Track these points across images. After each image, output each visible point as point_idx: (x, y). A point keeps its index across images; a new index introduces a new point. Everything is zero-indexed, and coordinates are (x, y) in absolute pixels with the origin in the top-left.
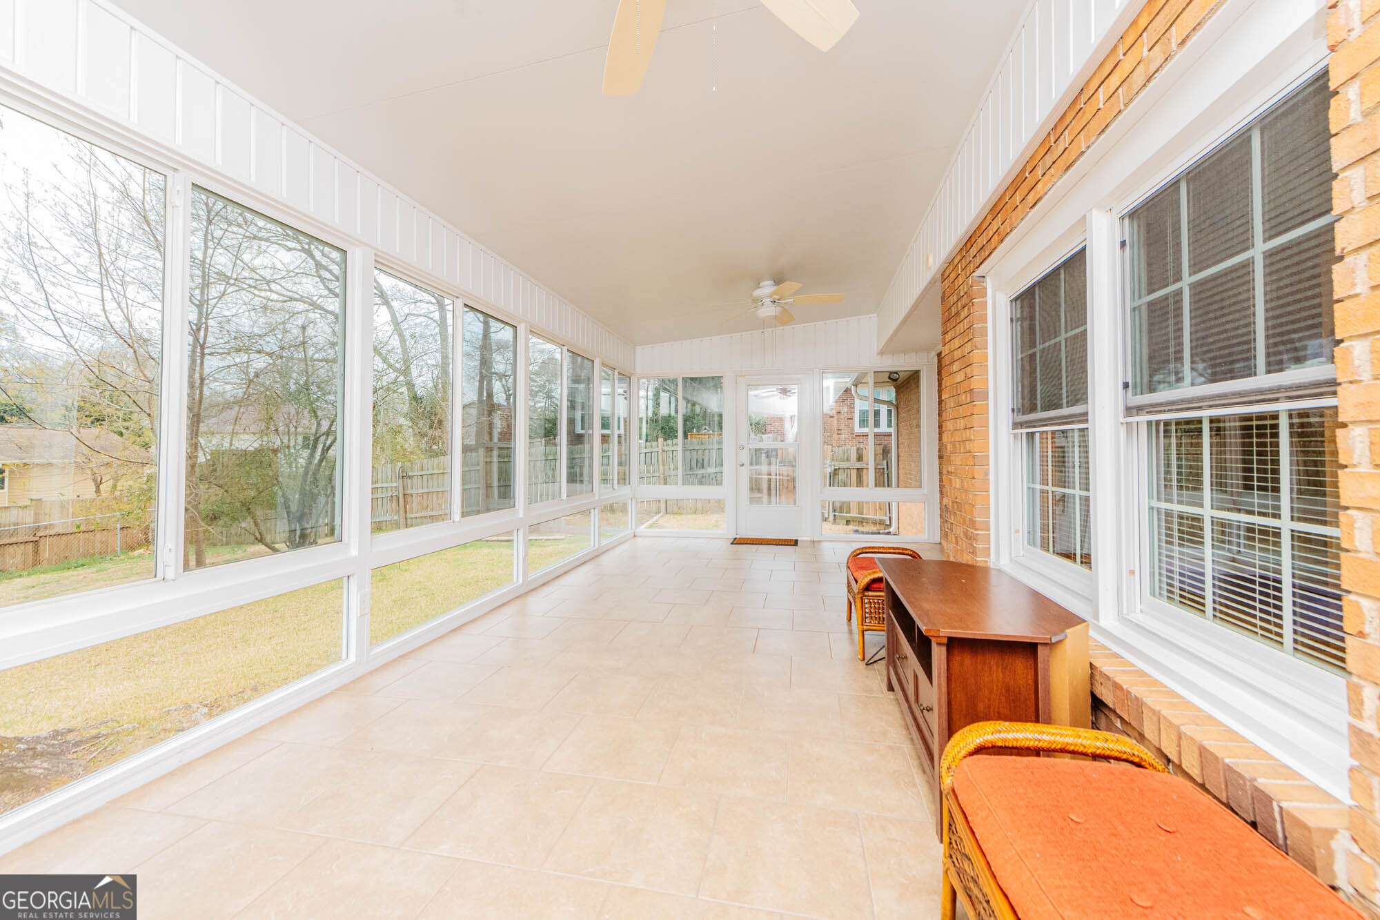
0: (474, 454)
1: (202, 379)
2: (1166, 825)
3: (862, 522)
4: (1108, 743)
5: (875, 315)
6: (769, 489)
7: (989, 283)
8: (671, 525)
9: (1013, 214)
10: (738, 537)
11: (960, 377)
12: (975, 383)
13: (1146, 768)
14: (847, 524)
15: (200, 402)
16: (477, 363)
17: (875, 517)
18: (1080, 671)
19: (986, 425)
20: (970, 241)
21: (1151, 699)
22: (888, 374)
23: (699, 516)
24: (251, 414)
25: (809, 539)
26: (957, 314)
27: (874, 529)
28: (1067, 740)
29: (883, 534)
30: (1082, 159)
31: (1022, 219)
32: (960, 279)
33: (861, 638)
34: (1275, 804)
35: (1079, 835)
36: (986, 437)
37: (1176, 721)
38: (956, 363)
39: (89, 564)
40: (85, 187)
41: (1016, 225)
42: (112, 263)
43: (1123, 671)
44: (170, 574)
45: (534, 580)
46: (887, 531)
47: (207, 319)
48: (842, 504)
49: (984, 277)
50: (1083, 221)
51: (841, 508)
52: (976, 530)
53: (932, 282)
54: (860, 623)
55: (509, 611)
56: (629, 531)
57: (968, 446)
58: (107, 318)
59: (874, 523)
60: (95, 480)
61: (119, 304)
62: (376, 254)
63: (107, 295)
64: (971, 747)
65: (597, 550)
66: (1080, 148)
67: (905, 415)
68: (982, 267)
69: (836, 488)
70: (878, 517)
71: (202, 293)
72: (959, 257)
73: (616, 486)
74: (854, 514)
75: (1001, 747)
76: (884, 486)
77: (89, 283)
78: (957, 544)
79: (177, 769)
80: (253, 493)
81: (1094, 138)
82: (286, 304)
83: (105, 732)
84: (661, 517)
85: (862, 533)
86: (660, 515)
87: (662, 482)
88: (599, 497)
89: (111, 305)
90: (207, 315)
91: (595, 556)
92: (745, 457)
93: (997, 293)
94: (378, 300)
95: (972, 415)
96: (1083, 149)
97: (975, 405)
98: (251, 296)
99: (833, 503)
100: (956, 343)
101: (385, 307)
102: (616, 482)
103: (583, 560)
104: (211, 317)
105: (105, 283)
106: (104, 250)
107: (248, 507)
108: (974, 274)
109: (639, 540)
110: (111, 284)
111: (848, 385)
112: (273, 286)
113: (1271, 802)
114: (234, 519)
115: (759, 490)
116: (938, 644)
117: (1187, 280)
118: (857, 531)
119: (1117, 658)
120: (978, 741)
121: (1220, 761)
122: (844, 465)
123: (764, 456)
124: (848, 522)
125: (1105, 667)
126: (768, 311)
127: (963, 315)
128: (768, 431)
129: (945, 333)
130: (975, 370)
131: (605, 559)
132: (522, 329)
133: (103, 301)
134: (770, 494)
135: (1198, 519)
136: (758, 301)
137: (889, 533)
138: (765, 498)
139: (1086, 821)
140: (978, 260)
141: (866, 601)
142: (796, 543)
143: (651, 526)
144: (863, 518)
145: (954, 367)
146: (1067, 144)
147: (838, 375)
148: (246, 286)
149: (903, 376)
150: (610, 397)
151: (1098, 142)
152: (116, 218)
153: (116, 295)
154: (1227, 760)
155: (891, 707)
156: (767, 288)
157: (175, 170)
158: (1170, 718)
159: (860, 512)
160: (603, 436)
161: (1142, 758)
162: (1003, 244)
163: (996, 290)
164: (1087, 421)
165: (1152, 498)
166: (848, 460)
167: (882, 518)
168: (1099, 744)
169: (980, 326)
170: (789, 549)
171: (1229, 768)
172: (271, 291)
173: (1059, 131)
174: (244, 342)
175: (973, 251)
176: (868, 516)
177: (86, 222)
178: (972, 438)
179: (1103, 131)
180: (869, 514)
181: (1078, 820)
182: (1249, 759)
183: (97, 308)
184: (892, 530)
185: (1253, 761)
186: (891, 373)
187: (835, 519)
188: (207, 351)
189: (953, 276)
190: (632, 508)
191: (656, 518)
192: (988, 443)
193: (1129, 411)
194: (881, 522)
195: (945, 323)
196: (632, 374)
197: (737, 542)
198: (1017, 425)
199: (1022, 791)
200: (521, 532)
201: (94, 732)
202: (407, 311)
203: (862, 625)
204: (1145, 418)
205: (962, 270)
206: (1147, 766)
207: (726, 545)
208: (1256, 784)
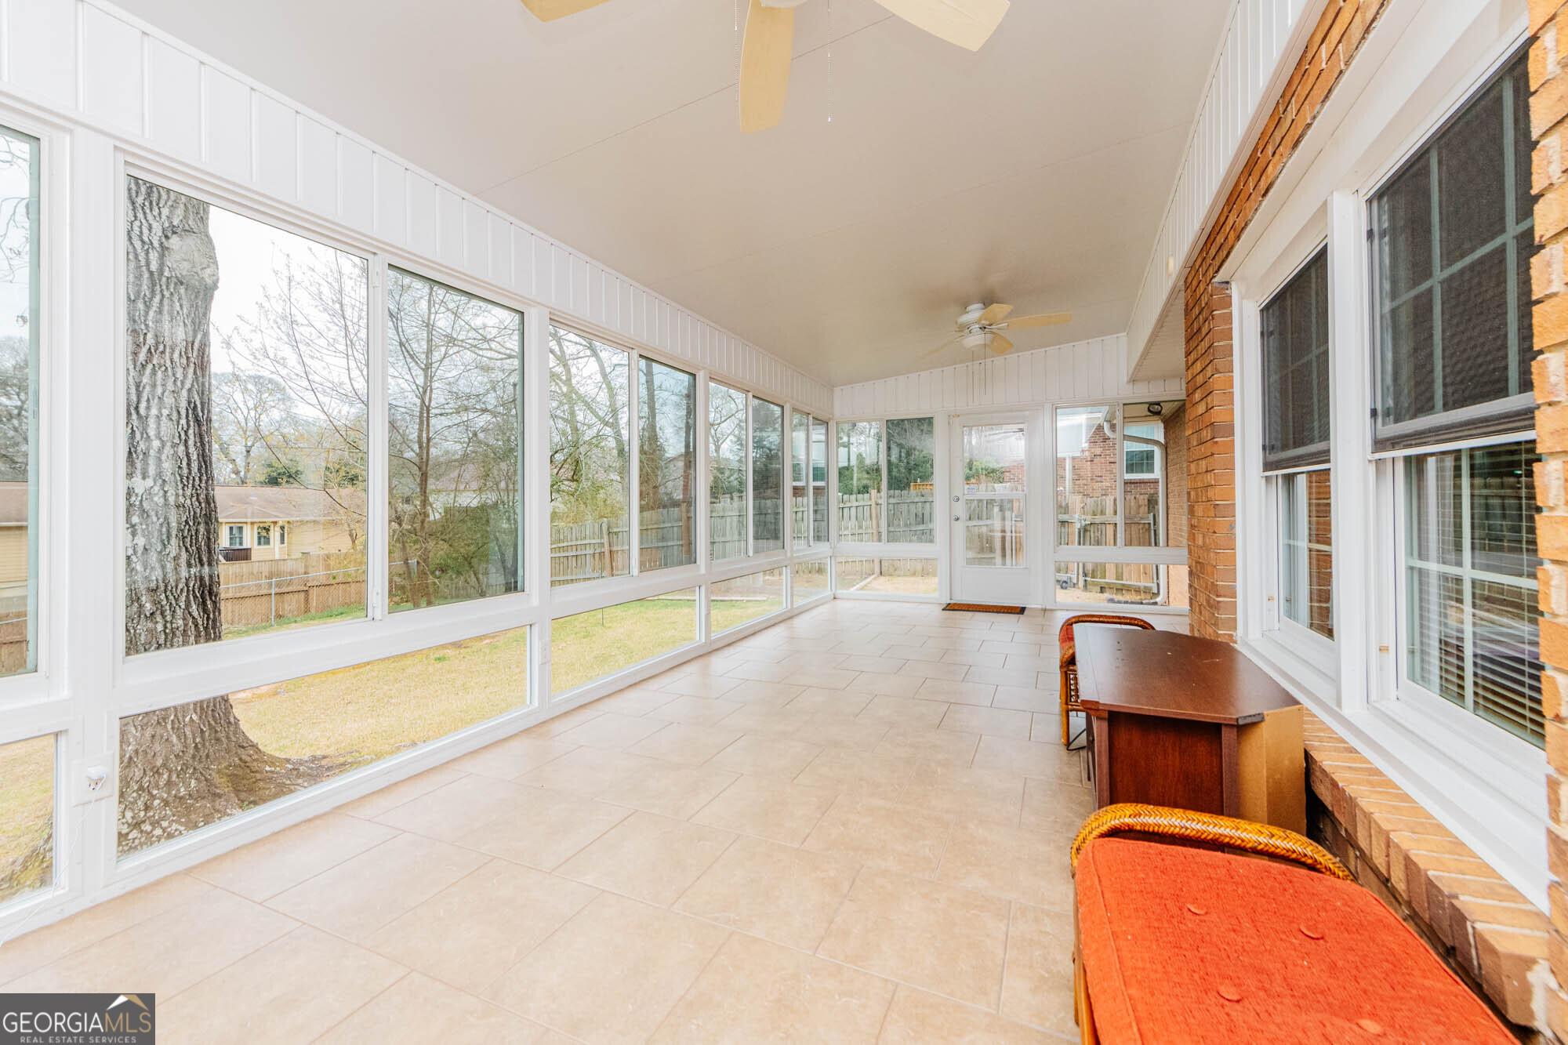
0: (676, 509)
1: (429, 440)
2: (1309, 930)
3: (1120, 589)
4: (1273, 839)
5: (1125, 334)
6: (1004, 549)
7: (1235, 291)
8: (883, 586)
9: (1248, 204)
10: (952, 602)
11: (1201, 408)
12: (1217, 415)
13: (1322, 872)
14: (1102, 592)
15: (427, 460)
16: (685, 412)
17: (1138, 584)
18: (1286, 762)
19: (1231, 467)
20: (1210, 239)
21: (1368, 800)
22: (1147, 406)
23: (918, 579)
24: (471, 471)
25: (1040, 607)
26: (1199, 329)
27: (1137, 598)
28: (1221, 831)
29: (1146, 604)
30: (1309, 132)
31: (1256, 210)
32: (1202, 287)
33: (1065, 719)
34: (1469, 924)
35: (1190, 925)
36: (1231, 482)
37: (1385, 826)
38: (1198, 391)
39: (346, 613)
40: (334, 267)
41: (1250, 217)
42: (356, 334)
43: (1350, 767)
44: (378, 615)
45: (718, 639)
46: (1152, 601)
47: (431, 382)
48: (1096, 565)
49: (1227, 283)
50: (1323, 209)
51: (1093, 571)
52: (1218, 596)
53: (1173, 291)
54: (1064, 701)
55: (692, 668)
56: (828, 593)
57: (1211, 493)
58: (352, 385)
59: (1138, 591)
60: (351, 535)
61: (361, 371)
62: (550, 313)
63: (352, 364)
64: (1104, 829)
65: (788, 611)
66: (1306, 119)
67: (1175, 456)
68: (1222, 271)
69: (1087, 547)
70: (1142, 584)
71: (427, 357)
72: (1199, 260)
73: (811, 543)
74: (1110, 579)
75: (1140, 831)
76: (1150, 545)
77: (338, 354)
78: (1201, 613)
79: (386, 787)
80: (472, 548)
81: (1319, 106)
82: (504, 361)
83: (349, 761)
84: (875, 579)
85: (1119, 602)
86: (873, 577)
87: (875, 538)
88: (792, 555)
89: (355, 373)
90: (432, 377)
91: (788, 618)
92: (960, 510)
93: (1245, 302)
94: (588, 352)
95: (1212, 454)
96: (1309, 121)
97: (1216, 442)
98: (474, 356)
99: (1084, 565)
100: (1198, 366)
101: (594, 358)
102: (811, 538)
103: (772, 622)
104: (435, 378)
105: (350, 353)
106: (349, 323)
107: (468, 559)
108: (1214, 280)
109: (837, 602)
110: (356, 353)
111: (1101, 421)
112: (493, 345)
113: (1465, 922)
114: (459, 573)
115: (991, 550)
116: (1098, 718)
117: (1439, 274)
118: (1112, 601)
119: (1351, 752)
120: (1113, 823)
121: (1423, 873)
122: (1098, 519)
123: (996, 509)
124: (1102, 590)
125: (1327, 760)
126: (975, 339)
127: (1204, 330)
128: (1006, 479)
129: (1188, 354)
130: (1216, 399)
131: (797, 621)
132: (701, 377)
133: (348, 370)
134: (1004, 555)
135: (1459, 580)
136: (964, 328)
137: (1156, 603)
138: (998, 559)
139: (1207, 913)
140: (1217, 263)
141: (1072, 676)
142: (1022, 611)
143: (862, 589)
144: (1123, 585)
145: (1197, 395)
146: (1294, 114)
147: (1089, 409)
148: (468, 346)
149: (1167, 409)
150: (823, 445)
151: (1324, 110)
152: (358, 291)
153: (359, 364)
154: (1430, 873)
155: (1088, 798)
156: (975, 313)
157: (375, 254)
158: (1379, 822)
159: (1119, 577)
160: (795, 488)
161: (1316, 860)
162: (1240, 242)
163: (1243, 298)
164: (1328, 461)
165: (1412, 555)
166: (1102, 513)
167: (1147, 585)
168: (1262, 839)
169: (1221, 343)
170: (1012, 618)
171: (1430, 883)
172: (491, 349)
173: (1287, 99)
174: (464, 404)
175: (1213, 251)
176: (1129, 583)
177: (334, 297)
178: (1213, 483)
179: (1327, 97)
180: (1130, 579)
181: (1197, 911)
182: (1463, 874)
183: (345, 378)
184: (1158, 600)
185: (1468, 877)
186: (1151, 404)
187: (1085, 586)
188: (433, 411)
189: (1195, 283)
190: (832, 568)
191: (868, 580)
192: (1234, 488)
193: (1380, 444)
194: (1147, 590)
195: (1188, 341)
196: (830, 419)
197: (951, 607)
198: (1268, 466)
199: (1142, 875)
200: (703, 589)
201: (342, 760)
202: (617, 362)
203: (1067, 704)
204: (1401, 453)
205: (1203, 275)
206: (1324, 870)
207: (937, 612)
208: (1454, 902)
